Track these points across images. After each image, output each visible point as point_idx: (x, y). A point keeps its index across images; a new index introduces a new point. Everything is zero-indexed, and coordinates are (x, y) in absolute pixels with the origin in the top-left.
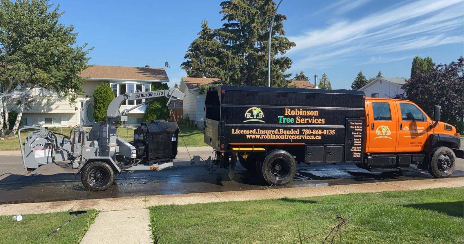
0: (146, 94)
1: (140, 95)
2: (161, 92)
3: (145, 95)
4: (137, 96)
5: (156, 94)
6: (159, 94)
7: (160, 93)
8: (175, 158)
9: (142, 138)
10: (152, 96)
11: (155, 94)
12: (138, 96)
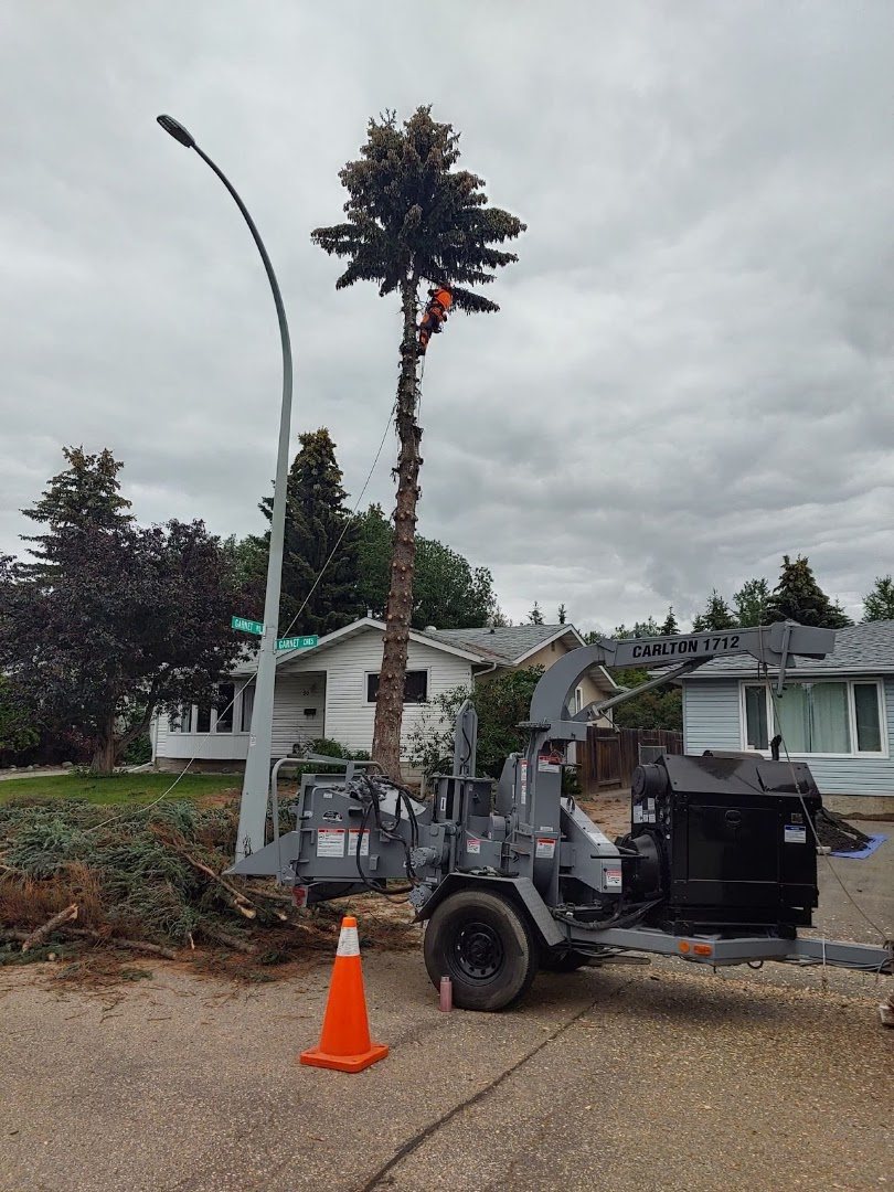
0: (673, 645)
1: (648, 647)
2: (730, 637)
3: (669, 649)
4: (638, 651)
5: (712, 644)
6: (722, 643)
7: (726, 640)
8: (807, 923)
9: (652, 819)
10: (695, 650)
11: (707, 642)
12: (642, 651)
